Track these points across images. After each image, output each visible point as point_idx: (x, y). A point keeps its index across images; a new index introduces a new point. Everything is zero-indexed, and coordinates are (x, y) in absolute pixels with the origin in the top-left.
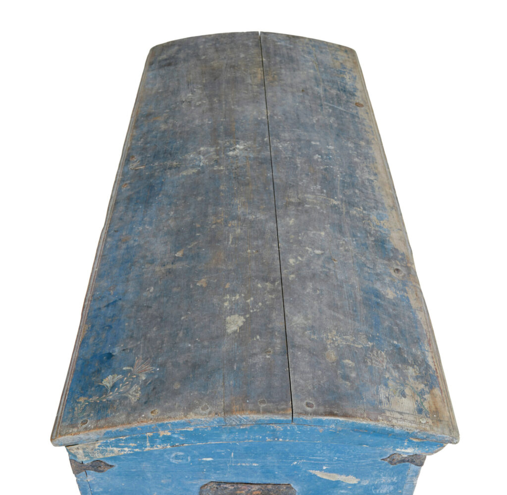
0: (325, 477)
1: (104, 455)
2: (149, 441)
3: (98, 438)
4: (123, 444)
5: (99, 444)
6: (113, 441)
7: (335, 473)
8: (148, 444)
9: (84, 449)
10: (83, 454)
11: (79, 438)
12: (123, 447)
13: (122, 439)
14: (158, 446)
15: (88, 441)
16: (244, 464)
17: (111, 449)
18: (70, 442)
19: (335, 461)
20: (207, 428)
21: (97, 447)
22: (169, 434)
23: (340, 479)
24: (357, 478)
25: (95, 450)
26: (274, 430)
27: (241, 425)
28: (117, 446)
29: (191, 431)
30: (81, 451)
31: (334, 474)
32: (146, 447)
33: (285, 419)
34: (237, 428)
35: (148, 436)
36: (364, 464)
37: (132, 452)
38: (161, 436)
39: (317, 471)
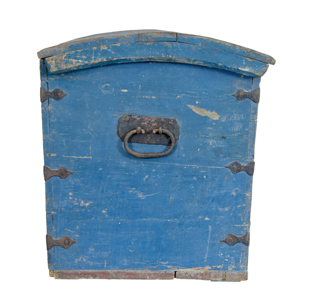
0: (198, 112)
1: (67, 66)
2: (94, 54)
3: (65, 51)
4: (79, 57)
5: (65, 56)
6: (73, 53)
7: (204, 108)
8: (93, 57)
9: (56, 60)
10: (54, 65)
11: (54, 50)
12: (78, 59)
13: (78, 52)
14: (99, 59)
15: (59, 53)
16: (146, 97)
17: (72, 60)
18: (49, 54)
19: (203, 96)
20: (128, 44)
21: (63, 59)
22: (106, 48)
23: (207, 115)
24: (218, 114)
25: (62, 61)
26: (166, 47)
27: (148, 42)
28: (75, 58)
29: (119, 46)
30: (54, 62)
31: (203, 110)
32: (91, 60)
33: (173, 37)
34: (145, 44)
35: (94, 50)
36: (221, 99)
37: (83, 64)
38: (101, 50)
39: (192, 106)
